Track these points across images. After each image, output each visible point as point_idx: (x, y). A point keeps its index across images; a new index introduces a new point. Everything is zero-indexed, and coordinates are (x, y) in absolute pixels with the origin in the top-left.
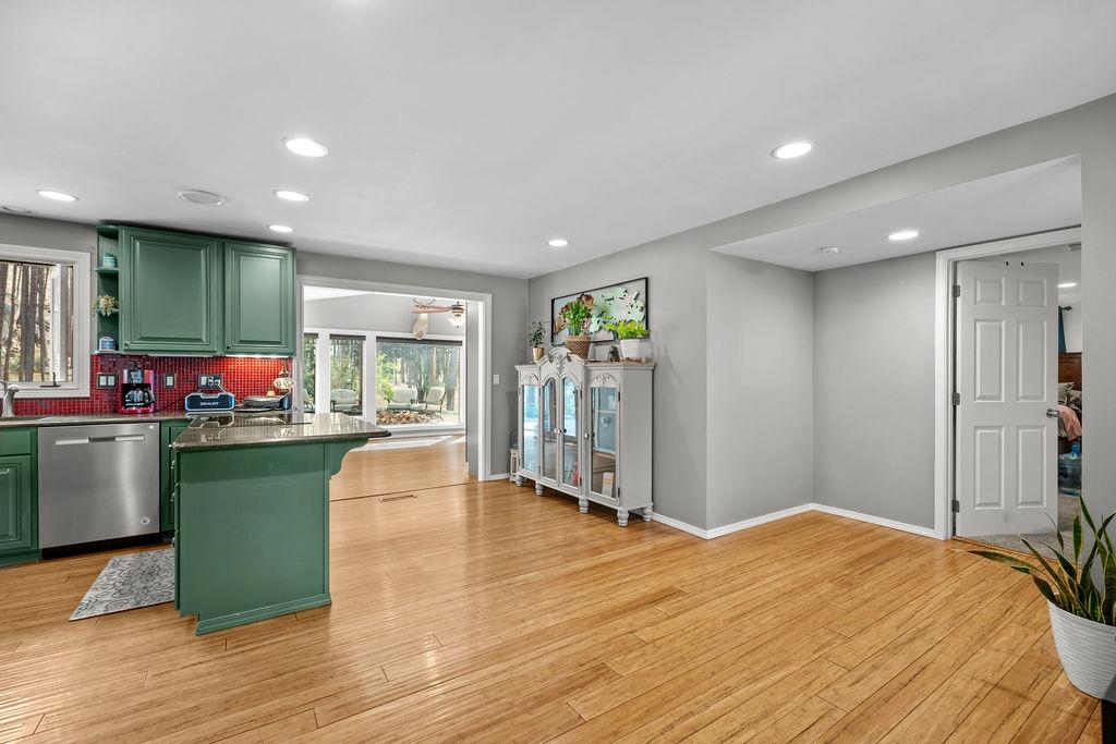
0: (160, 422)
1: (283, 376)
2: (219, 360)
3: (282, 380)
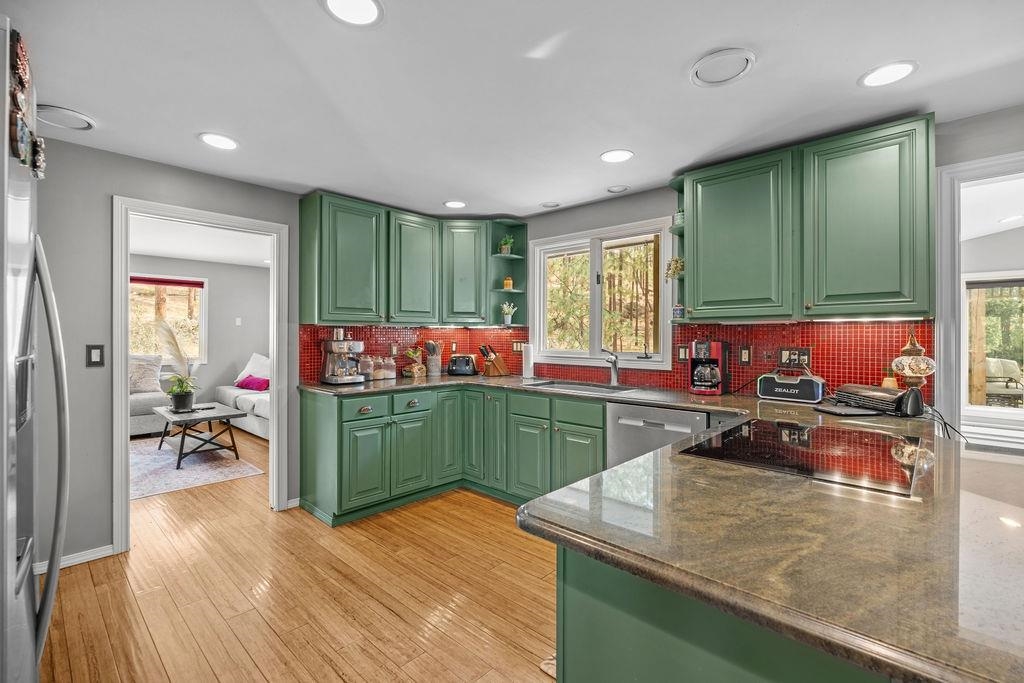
0: (708, 414)
1: (908, 353)
2: (804, 327)
3: (906, 360)
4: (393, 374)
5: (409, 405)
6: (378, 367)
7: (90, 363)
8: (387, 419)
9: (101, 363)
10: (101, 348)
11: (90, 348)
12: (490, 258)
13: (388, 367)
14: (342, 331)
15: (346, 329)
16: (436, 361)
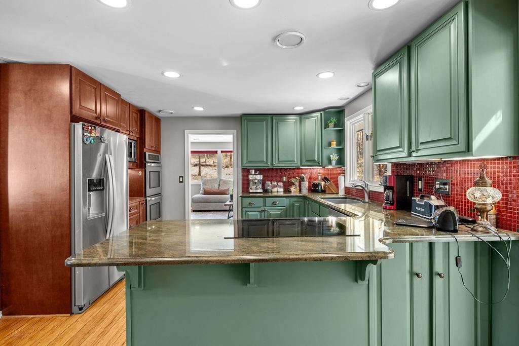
4: (282, 190)
5: (274, 203)
6: (274, 187)
7: (180, 182)
8: (262, 208)
9: (182, 182)
10: (182, 177)
11: (180, 177)
12: (323, 131)
13: (280, 187)
14: (253, 171)
15: (256, 170)
16: (306, 185)
